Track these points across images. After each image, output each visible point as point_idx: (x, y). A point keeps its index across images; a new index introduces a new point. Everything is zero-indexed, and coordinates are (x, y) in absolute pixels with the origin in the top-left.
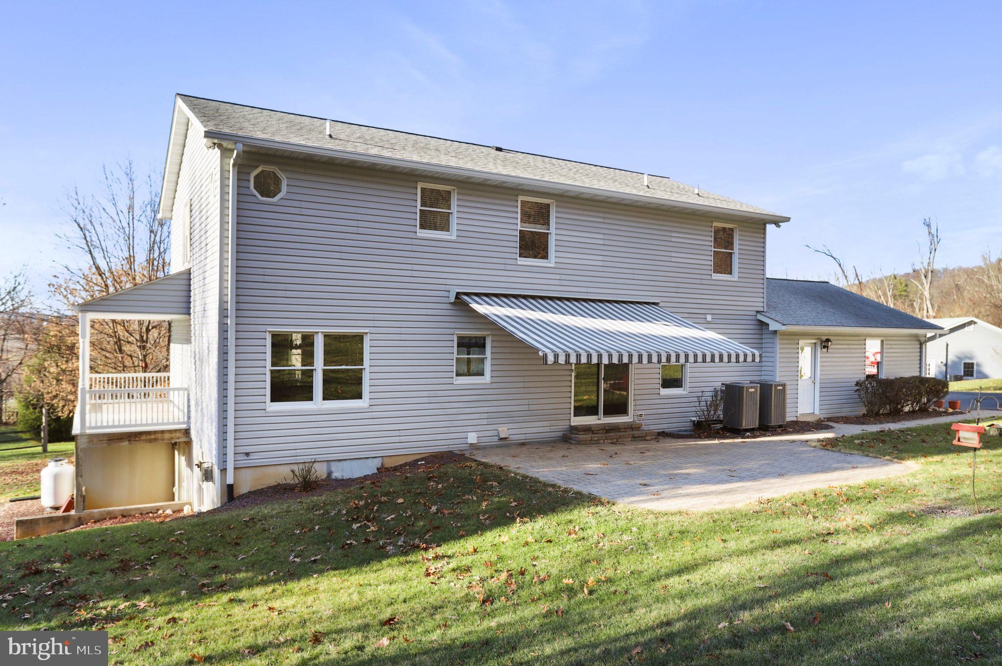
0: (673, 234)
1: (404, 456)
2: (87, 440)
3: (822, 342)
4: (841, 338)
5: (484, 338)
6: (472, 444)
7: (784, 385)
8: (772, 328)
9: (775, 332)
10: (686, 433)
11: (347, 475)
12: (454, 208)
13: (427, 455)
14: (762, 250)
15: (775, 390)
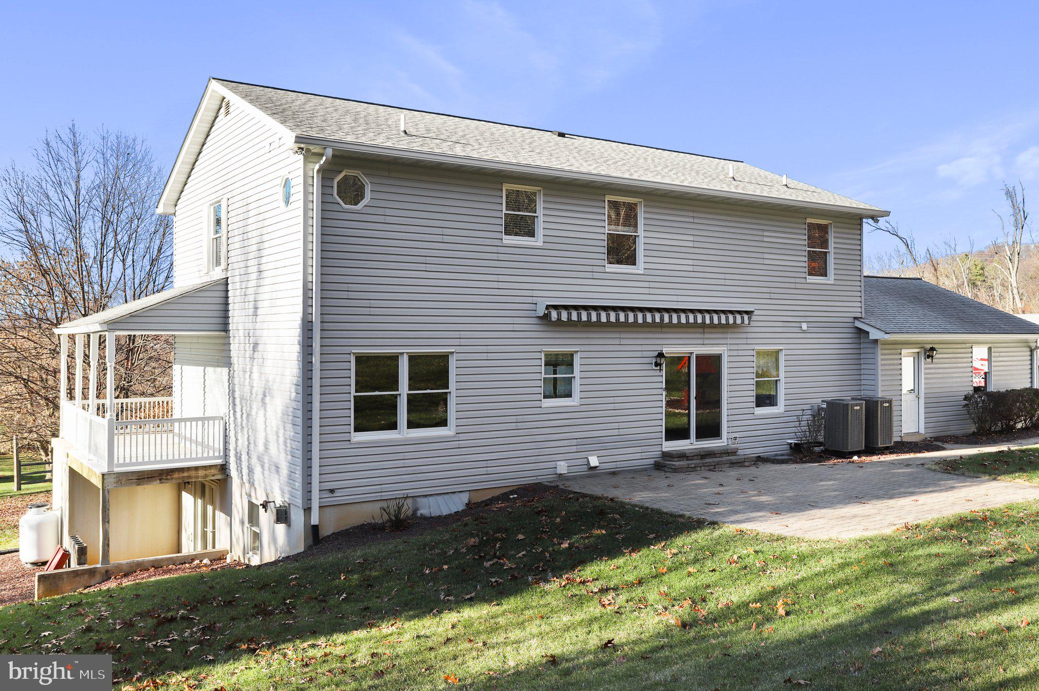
0: (766, 234)
1: (491, 490)
2: (115, 480)
3: (926, 351)
4: (946, 346)
5: (572, 355)
6: (561, 474)
7: (890, 402)
8: (872, 337)
9: (876, 341)
10: (783, 457)
11: (435, 512)
12: (540, 212)
13: (515, 488)
14: (859, 248)
15: (881, 407)
